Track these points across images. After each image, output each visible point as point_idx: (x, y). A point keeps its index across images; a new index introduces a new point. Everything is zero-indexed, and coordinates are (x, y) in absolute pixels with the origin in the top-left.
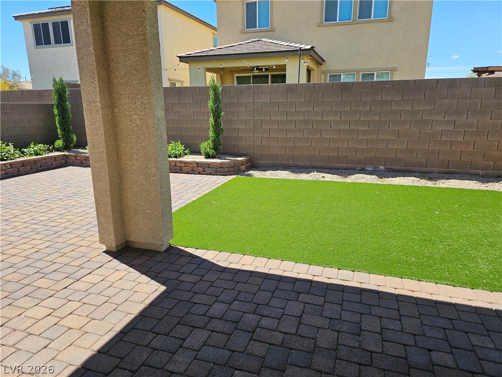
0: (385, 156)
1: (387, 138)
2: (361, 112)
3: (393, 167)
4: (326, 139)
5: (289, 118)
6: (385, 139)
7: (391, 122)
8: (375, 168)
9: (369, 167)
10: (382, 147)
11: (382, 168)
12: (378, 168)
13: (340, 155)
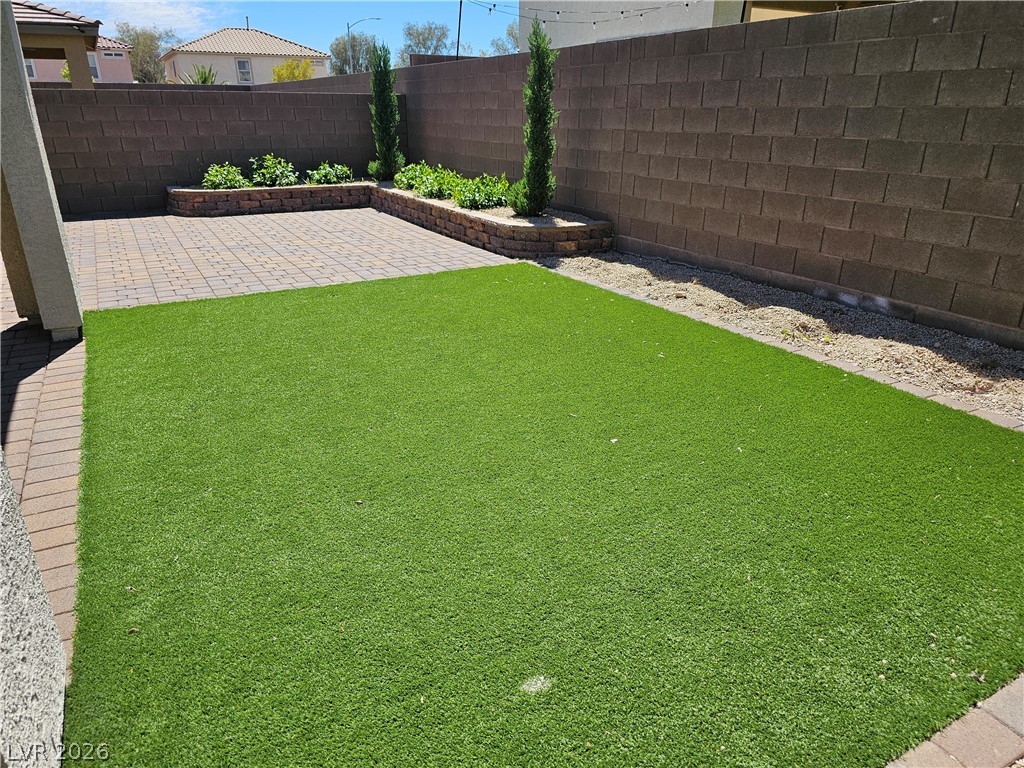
0: (896, 266)
1: (911, 205)
2: (850, 114)
3: (913, 306)
4: (755, 192)
5: (687, 129)
6: (904, 210)
7: (930, 150)
8: (864, 298)
9: (849, 293)
10: (891, 235)
11: (882, 301)
12: (873, 300)
13: (783, 244)
